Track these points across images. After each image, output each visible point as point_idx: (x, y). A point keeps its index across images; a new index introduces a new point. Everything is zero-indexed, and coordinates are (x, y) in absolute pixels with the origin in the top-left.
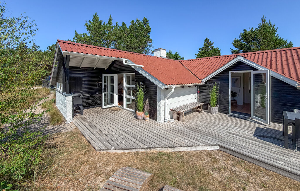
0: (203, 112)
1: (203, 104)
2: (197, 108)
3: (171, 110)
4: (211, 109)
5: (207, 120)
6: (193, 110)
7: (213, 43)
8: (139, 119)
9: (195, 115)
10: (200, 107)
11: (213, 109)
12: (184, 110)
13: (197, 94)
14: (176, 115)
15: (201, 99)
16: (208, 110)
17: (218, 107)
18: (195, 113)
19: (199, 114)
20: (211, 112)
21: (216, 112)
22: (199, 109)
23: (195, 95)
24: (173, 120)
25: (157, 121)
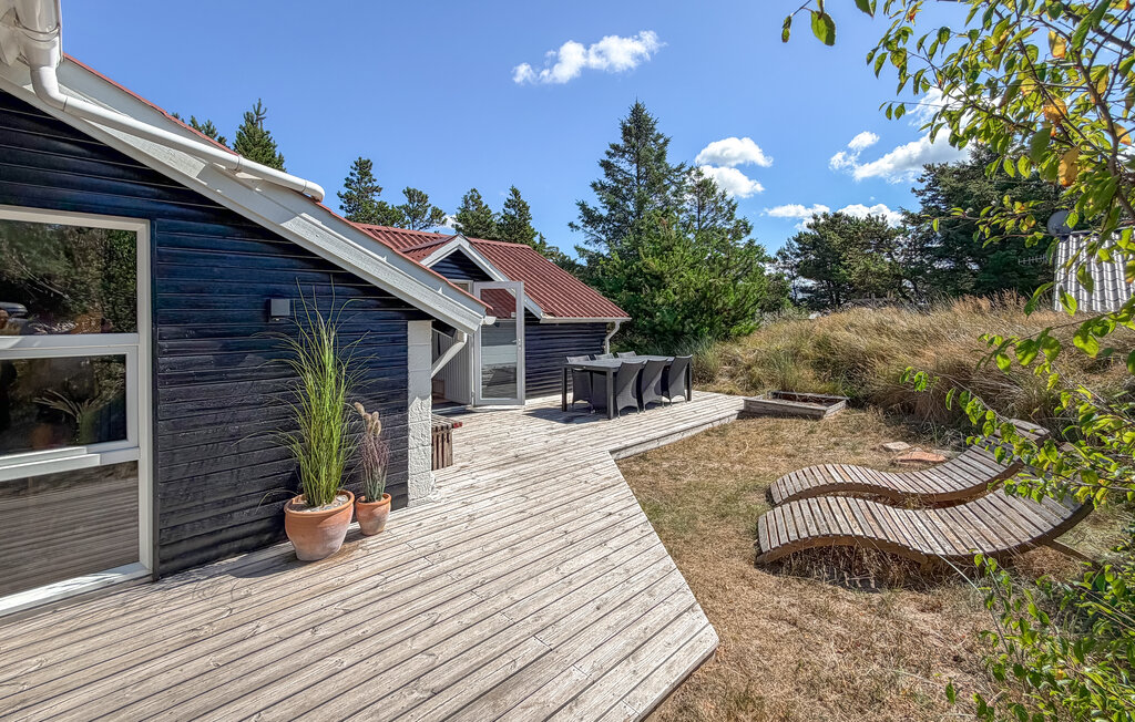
25: (410, 503)
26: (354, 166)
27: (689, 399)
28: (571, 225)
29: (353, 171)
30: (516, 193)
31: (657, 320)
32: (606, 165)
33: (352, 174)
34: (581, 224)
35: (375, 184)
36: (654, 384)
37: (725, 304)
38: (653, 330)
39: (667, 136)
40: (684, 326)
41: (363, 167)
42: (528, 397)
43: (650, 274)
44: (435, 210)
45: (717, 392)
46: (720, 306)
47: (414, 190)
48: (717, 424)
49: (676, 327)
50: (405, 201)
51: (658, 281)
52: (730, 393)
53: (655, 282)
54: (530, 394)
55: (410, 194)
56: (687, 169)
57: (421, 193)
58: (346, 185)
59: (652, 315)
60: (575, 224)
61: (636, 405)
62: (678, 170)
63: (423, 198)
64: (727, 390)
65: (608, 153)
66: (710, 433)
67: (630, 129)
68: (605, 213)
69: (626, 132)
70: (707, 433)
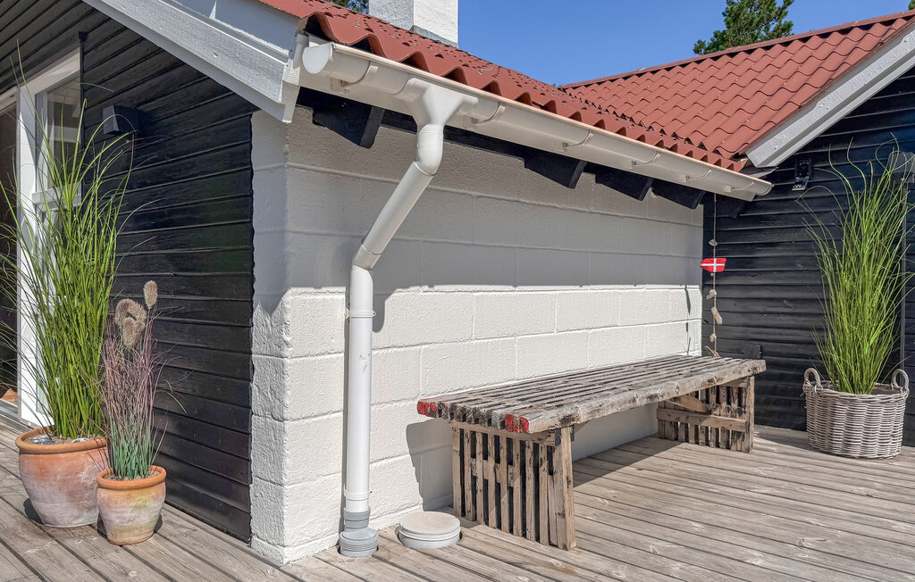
0: (757, 441)
1: (761, 366)
2: (698, 406)
3: (423, 408)
4: (843, 410)
5: (822, 515)
6: (669, 430)
9: (691, 476)
10: (732, 393)
11: (863, 410)
12: (567, 411)
13: (695, 292)
14: (483, 468)
15: (737, 332)
16: (803, 428)
17: (905, 395)
18: (684, 457)
19: (724, 458)
20: (839, 446)
21: (883, 444)
22: (721, 418)
23: (677, 292)
24: (442, 531)
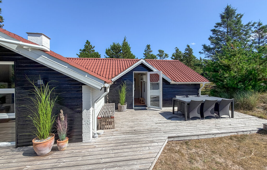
3: (98, 118)
7: (94, 47)
8: (42, 155)
11: (124, 107)
14: (103, 123)
17: (126, 105)
20: (122, 110)
21: (126, 110)
24: (102, 132)
25: (83, 141)
26: (146, 47)
27: (232, 117)
28: (200, 52)
29: (146, 48)
30: (188, 46)
31: (225, 83)
32: (214, 31)
33: (146, 49)
34: (203, 52)
35: (151, 50)
36: (210, 109)
37: (263, 76)
38: (223, 87)
39: (242, 14)
40: (237, 85)
41: (148, 47)
42: (163, 107)
43: (224, 66)
44: (166, 54)
45: (252, 115)
46: (261, 77)
47: (161, 50)
48: (240, 134)
49: (233, 86)
50: (158, 53)
51: (227, 68)
52: (260, 117)
53: (226, 68)
54: (164, 106)
55: (160, 51)
56: (252, 24)
57: (162, 50)
58: (145, 51)
59: (223, 81)
60: (201, 52)
61: (200, 117)
62: (247, 25)
63: (163, 52)
64: (259, 115)
65: (215, 27)
66: (233, 138)
67: (224, 16)
68: (212, 46)
69: (222, 17)
70: (231, 138)
